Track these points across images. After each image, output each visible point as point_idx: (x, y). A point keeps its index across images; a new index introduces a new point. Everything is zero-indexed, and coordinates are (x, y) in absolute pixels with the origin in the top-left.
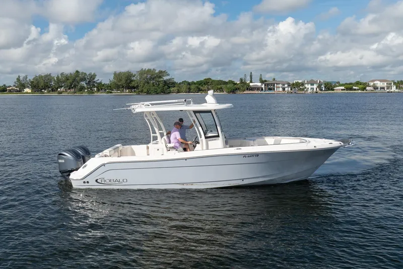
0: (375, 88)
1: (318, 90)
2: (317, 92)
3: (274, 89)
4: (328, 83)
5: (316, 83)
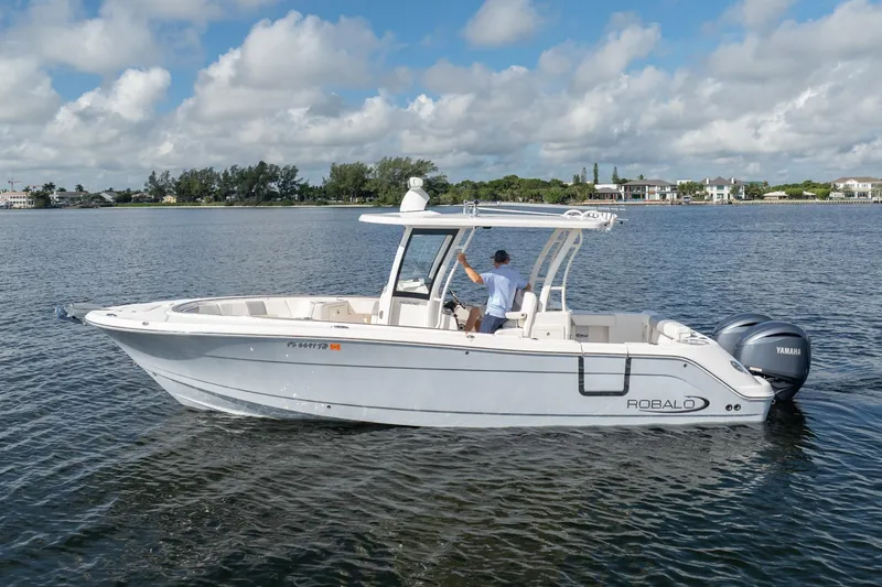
0: (849, 194)
1: (732, 198)
2: (730, 203)
4: (752, 184)
5: (729, 184)
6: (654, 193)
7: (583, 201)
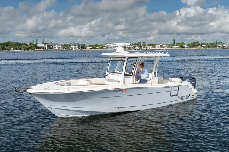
0: (108, 48)
1: (78, 49)
2: (78, 50)
3: (53, 48)
4: (83, 45)
5: (77, 45)
6: (56, 47)
7: (34, 49)
